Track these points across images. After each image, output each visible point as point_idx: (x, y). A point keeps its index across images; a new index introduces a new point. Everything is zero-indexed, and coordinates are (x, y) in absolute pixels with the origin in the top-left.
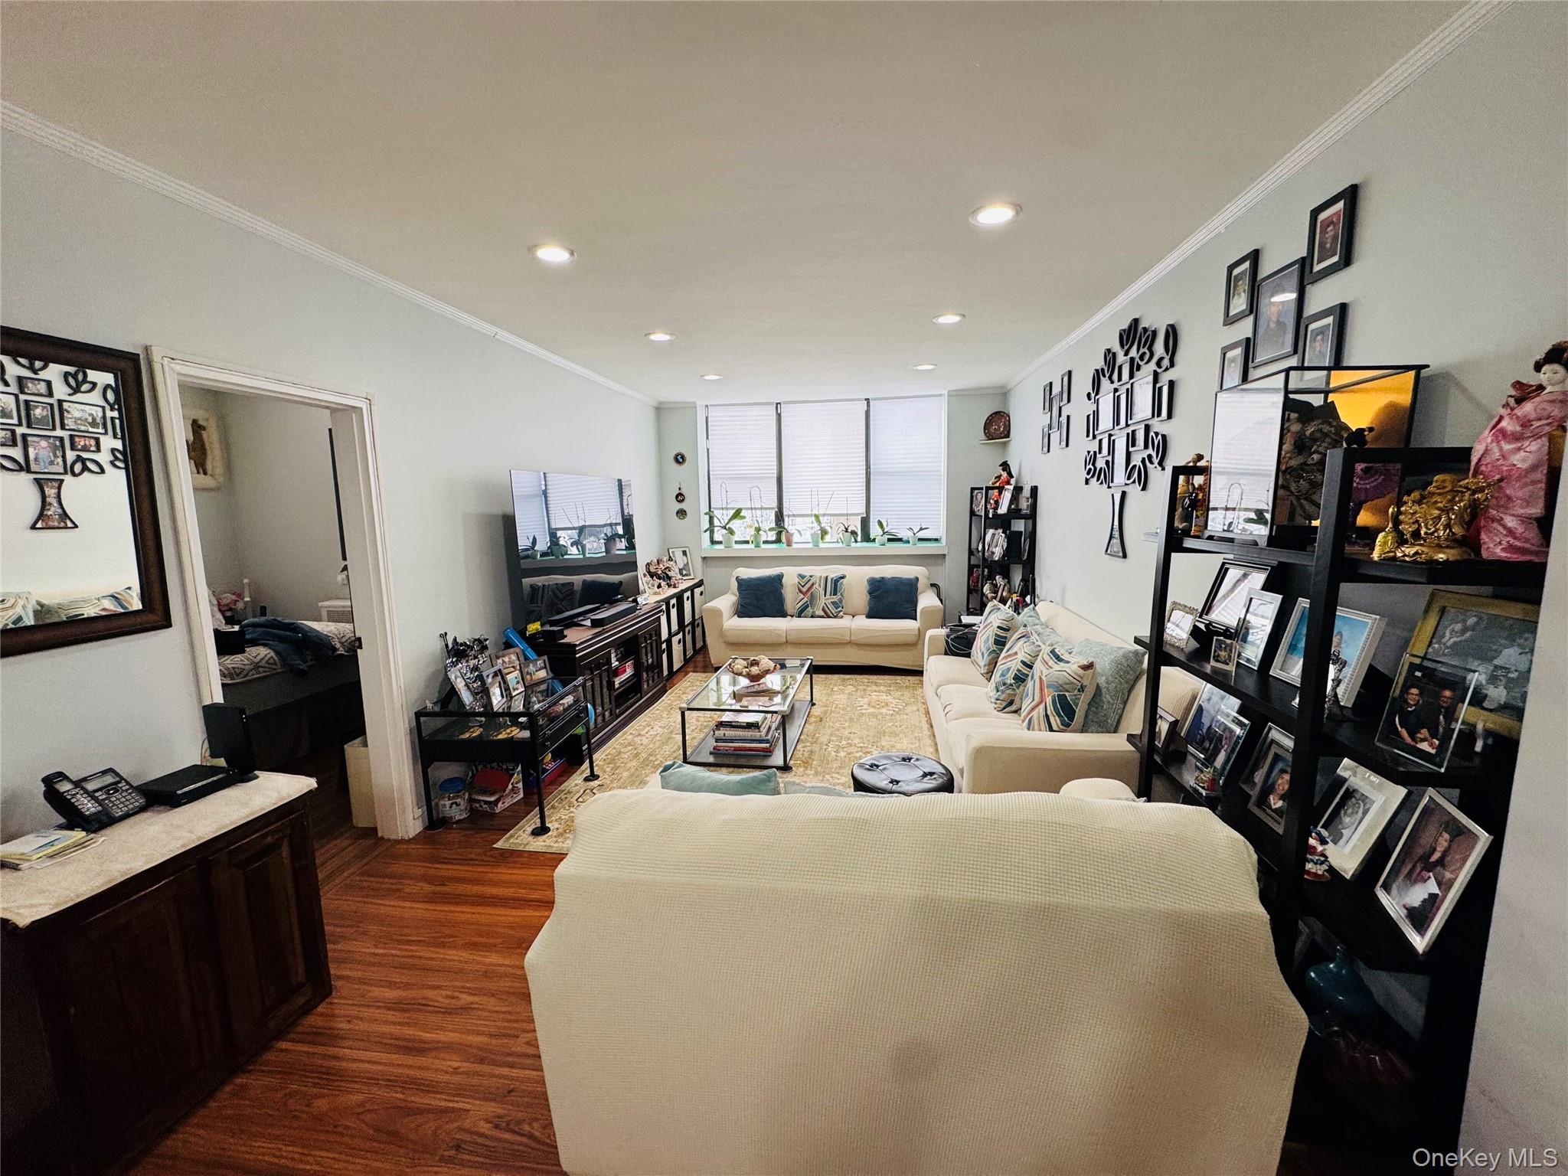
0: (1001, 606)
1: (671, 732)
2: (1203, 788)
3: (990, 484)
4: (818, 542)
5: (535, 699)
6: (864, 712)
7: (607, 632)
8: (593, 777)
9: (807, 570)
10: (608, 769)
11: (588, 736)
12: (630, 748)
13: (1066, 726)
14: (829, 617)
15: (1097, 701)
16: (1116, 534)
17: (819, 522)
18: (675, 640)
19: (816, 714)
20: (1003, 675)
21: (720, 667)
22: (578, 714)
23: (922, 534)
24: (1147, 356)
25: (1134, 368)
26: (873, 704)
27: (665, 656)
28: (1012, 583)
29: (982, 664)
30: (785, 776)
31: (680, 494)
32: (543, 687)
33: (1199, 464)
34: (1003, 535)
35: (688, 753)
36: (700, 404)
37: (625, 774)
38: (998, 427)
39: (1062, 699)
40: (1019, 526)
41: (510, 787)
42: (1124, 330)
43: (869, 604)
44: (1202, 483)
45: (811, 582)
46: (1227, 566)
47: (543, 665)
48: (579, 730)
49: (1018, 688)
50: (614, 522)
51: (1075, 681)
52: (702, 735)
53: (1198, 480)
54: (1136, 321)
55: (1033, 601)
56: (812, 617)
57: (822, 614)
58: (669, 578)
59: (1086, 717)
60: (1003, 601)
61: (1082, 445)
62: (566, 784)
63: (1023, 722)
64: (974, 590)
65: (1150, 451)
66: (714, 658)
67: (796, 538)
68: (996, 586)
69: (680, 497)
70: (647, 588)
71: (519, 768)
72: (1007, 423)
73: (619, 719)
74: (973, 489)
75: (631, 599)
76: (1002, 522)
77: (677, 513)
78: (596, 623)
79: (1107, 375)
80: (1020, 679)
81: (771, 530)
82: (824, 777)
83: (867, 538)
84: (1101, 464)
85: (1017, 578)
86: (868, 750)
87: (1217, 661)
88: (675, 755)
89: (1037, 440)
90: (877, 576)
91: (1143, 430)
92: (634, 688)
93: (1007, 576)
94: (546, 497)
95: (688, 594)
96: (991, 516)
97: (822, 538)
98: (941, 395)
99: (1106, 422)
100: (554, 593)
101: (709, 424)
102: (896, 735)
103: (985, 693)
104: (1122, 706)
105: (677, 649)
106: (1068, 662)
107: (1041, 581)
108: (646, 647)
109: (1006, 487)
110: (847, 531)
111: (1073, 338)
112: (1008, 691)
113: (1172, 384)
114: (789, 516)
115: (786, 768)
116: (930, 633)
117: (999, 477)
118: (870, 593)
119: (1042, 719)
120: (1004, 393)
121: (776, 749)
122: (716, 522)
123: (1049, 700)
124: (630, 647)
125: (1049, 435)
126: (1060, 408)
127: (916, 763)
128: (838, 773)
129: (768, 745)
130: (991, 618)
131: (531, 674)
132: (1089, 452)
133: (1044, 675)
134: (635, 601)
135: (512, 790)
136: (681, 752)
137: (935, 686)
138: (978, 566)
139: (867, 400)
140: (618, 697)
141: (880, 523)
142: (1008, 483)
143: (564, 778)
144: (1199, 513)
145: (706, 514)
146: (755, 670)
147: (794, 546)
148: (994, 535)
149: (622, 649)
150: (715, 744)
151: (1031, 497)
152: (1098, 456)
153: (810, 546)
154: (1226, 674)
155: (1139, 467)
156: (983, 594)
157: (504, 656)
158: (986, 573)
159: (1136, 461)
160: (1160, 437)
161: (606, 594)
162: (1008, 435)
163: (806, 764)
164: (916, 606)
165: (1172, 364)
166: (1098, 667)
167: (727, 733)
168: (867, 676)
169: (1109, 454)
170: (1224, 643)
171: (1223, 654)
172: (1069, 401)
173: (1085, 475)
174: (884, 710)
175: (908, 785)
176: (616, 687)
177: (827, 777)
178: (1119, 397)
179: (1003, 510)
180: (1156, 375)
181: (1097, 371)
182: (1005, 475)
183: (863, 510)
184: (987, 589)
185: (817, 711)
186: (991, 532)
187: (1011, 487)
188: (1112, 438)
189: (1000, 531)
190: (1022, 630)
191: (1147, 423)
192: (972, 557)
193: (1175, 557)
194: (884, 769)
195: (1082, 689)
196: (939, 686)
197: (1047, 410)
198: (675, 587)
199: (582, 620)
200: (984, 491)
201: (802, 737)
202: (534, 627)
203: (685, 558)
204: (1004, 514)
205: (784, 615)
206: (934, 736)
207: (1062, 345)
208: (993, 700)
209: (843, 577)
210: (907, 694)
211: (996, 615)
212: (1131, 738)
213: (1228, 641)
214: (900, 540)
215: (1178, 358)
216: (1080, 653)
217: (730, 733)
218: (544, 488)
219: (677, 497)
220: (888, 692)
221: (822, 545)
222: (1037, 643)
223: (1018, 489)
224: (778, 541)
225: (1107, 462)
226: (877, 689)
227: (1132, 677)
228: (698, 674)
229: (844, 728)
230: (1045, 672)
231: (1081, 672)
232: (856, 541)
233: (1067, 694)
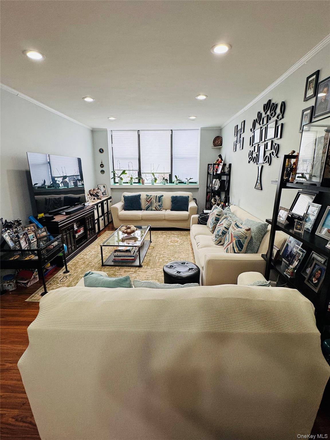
0: (218, 207)
1: (98, 253)
2: (289, 275)
3: (215, 163)
4: (153, 183)
5: (42, 243)
6: (169, 244)
7: (73, 217)
8: (67, 271)
9: (149, 193)
10: (73, 268)
11: (65, 256)
12: (82, 260)
13: (240, 251)
14: (157, 210)
15: (251, 242)
16: (259, 181)
17: (154, 176)
18: (101, 219)
19: (152, 245)
20: (218, 232)
21: (118, 229)
22: (60, 248)
23: (191, 181)
24: (274, 114)
25: (269, 118)
26: (172, 241)
27: (96, 225)
28: (221, 198)
29: (211, 228)
30: (140, 269)
31: (102, 164)
32: (45, 239)
33: (293, 154)
34: (219, 181)
35: (104, 261)
36: (109, 130)
37: (80, 270)
38: (218, 142)
39: (239, 241)
40: (224, 178)
41: (33, 277)
42: (265, 104)
43: (171, 205)
44: (295, 161)
45: (151, 198)
46: (300, 193)
47: (44, 230)
48: (61, 254)
49: (223, 236)
50: (77, 175)
51: (244, 235)
52: (110, 254)
53: (293, 161)
54: (270, 101)
55: (229, 205)
56: (151, 210)
57: (155, 209)
58: (98, 196)
59: (247, 248)
60: (218, 205)
61: (248, 148)
62: (56, 275)
63: (225, 249)
64: (208, 201)
65: (273, 150)
66: (115, 226)
67: (146, 181)
68: (216, 199)
69: (102, 166)
70: (89, 200)
71: (37, 270)
72: (221, 140)
73: (78, 249)
74: (209, 165)
75: (82, 204)
76: (218, 177)
77: (101, 171)
78: (67, 214)
79: (258, 122)
80: (224, 233)
81: (136, 178)
82: (154, 269)
83: (171, 182)
84: (254, 155)
85: (223, 196)
86: (170, 259)
87: (297, 229)
88: (99, 262)
89: (232, 146)
90: (175, 196)
91: (271, 143)
92: (84, 237)
93: (219, 196)
94: (50, 165)
95: (106, 202)
96: (215, 174)
97: (155, 182)
98: (198, 129)
99: (257, 140)
100: (54, 201)
101: (113, 138)
102: (180, 253)
103: (211, 238)
104: (259, 243)
105: (101, 222)
106: (242, 228)
107: (231, 198)
108: (88, 222)
109: (221, 164)
110: (164, 179)
111: (246, 108)
112: (220, 238)
113: (282, 125)
114: (143, 173)
115: (140, 266)
116: (193, 216)
117: (218, 160)
118: (172, 201)
119: (231, 248)
120: (220, 129)
121: (137, 259)
122: (116, 175)
123: (234, 242)
124: (82, 222)
125: (236, 145)
126: (240, 135)
127: (187, 265)
128: (159, 267)
129: (134, 258)
130: (214, 211)
131: (39, 234)
132: (250, 151)
133: (233, 232)
134: (84, 205)
135: (34, 278)
136: (101, 261)
137: (194, 235)
138: (210, 192)
139: (172, 130)
140: (77, 241)
141: (176, 176)
142: (221, 162)
143: (56, 272)
144: (293, 173)
145: (112, 172)
146: (129, 230)
147: (145, 184)
148: (215, 181)
149: (79, 223)
150: (114, 258)
151: (229, 168)
152: (254, 152)
153: (151, 184)
154: (299, 234)
155: (269, 156)
156: (211, 202)
157: (28, 227)
158: (212, 195)
159: (267, 154)
160: (277, 145)
161: (72, 202)
162: (221, 145)
163: (148, 264)
164: (188, 207)
165: (283, 117)
166: (252, 229)
167: (118, 254)
168: (170, 231)
169: (258, 152)
170: (300, 222)
171: (299, 226)
172: (244, 132)
173: (248, 159)
174: (176, 244)
175: (183, 273)
176: (76, 237)
177: (155, 269)
178: (262, 130)
179: (219, 172)
180: (277, 121)
181: (254, 120)
182: (220, 159)
183: (170, 172)
184: (213, 200)
185: (152, 244)
186: (214, 180)
187: (222, 164)
188: (259, 146)
189: (218, 180)
190: (225, 215)
191: (272, 140)
192: (208, 189)
193: (283, 190)
194: (175, 267)
195: (246, 238)
196: (195, 236)
197: (236, 136)
198: (100, 199)
199: (62, 212)
200: (213, 165)
201: (146, 254)
202: (41, 215)
203: (104, 188)
204: (220, 174)
205: (141, 209)
206: (193, 253)
207: (242, 111)
208: (214, 241)
209: (162, 196)
210: (184, 237)
211: (216, 210)
212: (263, 256)
213: (301, 222)
214: (183, 183)
215: (286, 115)
216: (245, 224)
217: (119, 254)
218: (48, 161)
219: (101, 165)
220: (178, 237)
221: (155, 184)
222: (230, 221)
223: (225, 165)
224: (139, 182)
225: (257, 155)
226: (174, 236)
227: (263, 233)
228: (110, 231)
229: (162, 251)
230: (233, 231)
231: (246, 231)
232: (167, 183)
233: (241, 239)
